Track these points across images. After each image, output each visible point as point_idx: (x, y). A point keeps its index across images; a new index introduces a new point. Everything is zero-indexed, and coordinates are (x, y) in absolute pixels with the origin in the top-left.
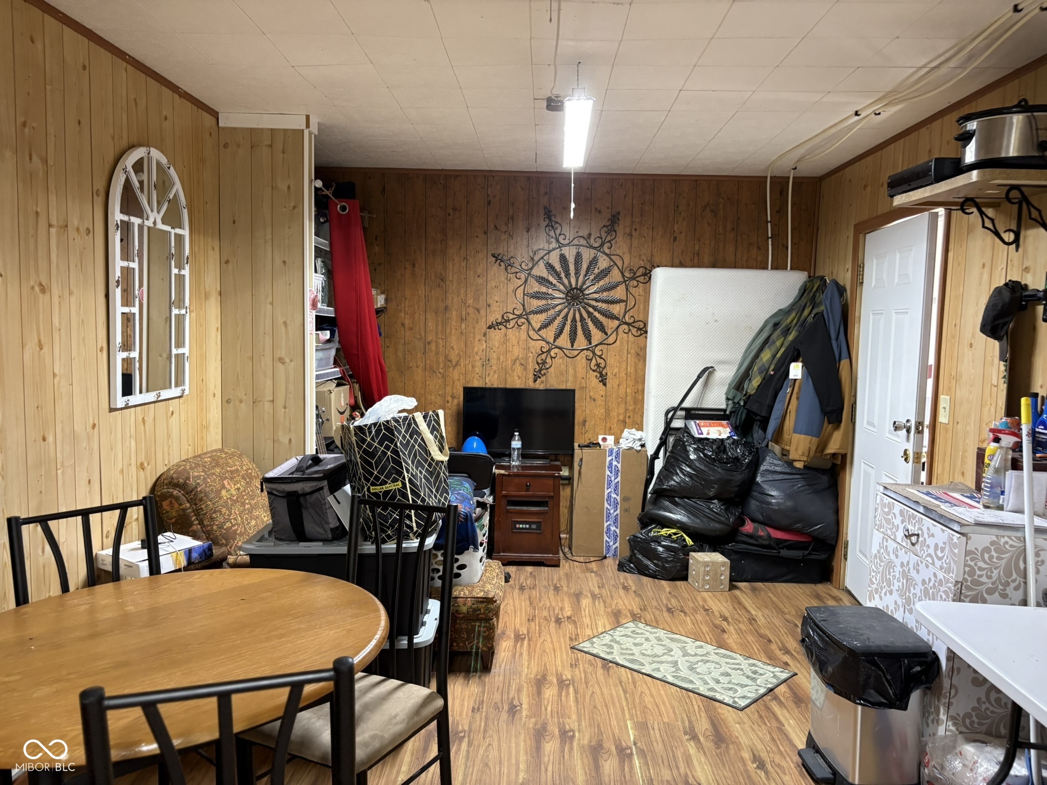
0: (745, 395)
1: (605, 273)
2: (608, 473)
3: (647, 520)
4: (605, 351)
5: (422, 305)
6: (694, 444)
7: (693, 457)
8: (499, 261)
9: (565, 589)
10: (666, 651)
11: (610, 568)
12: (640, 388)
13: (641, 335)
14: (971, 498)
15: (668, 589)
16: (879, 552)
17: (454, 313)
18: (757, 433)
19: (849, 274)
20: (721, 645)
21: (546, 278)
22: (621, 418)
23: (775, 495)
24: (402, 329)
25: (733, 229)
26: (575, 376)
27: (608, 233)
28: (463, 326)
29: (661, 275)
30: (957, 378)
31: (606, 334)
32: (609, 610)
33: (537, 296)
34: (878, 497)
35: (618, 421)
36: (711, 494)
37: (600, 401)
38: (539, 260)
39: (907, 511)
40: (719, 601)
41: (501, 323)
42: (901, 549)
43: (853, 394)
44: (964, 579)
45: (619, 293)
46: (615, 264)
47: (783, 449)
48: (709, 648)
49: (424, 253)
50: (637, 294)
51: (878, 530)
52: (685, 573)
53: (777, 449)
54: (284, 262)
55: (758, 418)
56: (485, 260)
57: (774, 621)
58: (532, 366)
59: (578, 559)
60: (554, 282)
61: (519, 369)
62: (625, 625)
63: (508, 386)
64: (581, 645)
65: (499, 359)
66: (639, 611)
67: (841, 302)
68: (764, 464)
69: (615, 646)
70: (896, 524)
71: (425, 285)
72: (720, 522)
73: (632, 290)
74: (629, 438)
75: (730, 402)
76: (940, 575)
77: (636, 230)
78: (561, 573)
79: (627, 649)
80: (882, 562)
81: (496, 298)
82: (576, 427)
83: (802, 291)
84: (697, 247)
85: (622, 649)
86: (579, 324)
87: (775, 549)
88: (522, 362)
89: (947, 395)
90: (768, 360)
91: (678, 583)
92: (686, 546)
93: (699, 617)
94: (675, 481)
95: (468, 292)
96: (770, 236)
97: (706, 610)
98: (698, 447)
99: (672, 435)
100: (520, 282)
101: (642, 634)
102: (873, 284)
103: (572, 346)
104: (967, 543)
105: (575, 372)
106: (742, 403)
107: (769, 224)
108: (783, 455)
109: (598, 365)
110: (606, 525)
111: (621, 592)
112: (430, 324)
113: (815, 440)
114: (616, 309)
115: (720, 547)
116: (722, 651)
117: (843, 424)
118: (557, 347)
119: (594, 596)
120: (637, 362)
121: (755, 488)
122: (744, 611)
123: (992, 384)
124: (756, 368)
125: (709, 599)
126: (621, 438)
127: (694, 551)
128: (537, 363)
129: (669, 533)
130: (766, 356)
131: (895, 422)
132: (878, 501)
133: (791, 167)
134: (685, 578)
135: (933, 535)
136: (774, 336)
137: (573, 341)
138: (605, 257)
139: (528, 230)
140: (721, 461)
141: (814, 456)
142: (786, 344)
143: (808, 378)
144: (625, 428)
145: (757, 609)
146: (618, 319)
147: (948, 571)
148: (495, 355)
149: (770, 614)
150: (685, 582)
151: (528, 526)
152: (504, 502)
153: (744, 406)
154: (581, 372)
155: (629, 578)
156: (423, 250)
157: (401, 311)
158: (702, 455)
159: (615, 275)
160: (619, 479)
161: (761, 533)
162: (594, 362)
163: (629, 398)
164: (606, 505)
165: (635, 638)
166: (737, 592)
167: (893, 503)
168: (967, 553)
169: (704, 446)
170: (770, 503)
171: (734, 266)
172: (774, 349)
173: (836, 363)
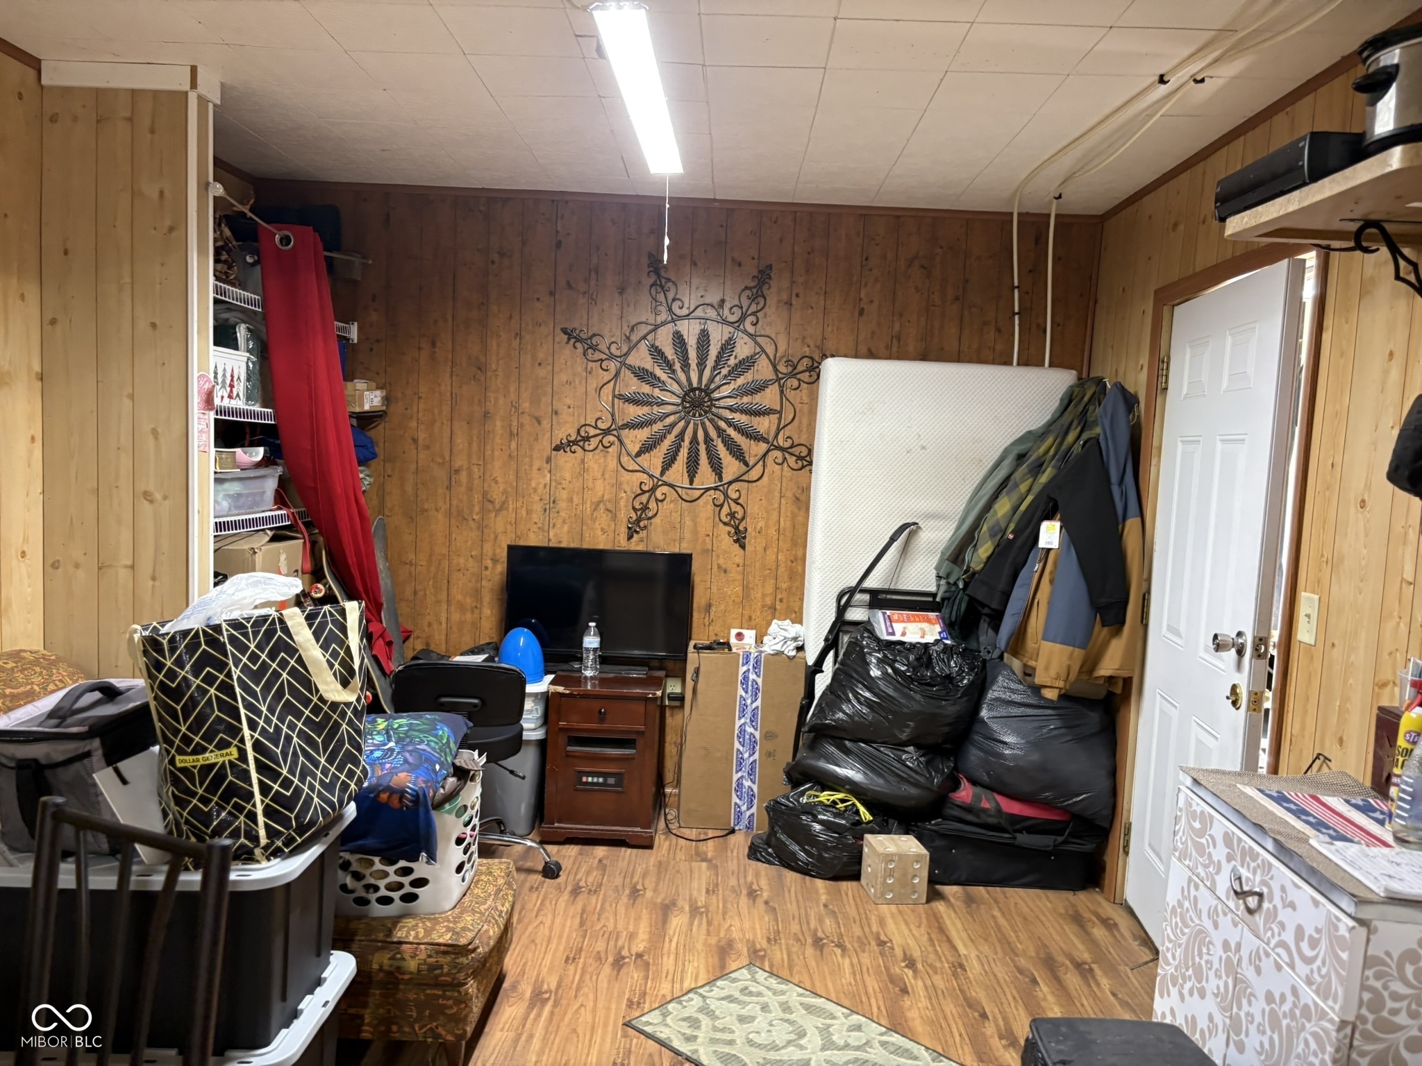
0: (966, 572)
1: (747, 364)
2: (741, 692)
3: (799, 776)
4: (743, 492)
5: (446, 409)
6: (878, 651)
7: (875, 672)
8: (573, 341)
9: (649, 894)
10: (793, 1037)
11: (735, 853)
12: (800, 554)
13: (803, 467)
14: (1366, 809)
15: (823, 898)
16: (1180, 905)
17: (498, 423)
18: (985, 635)
19: (1143, 377)
20: (897, 1025)
21: (650, 370)
22: (768, 601)
23: (1011, 741)
24: (413, 447)
25: (957, 299)
26: (695, 532)
27: (753, 299)
28: (514, 445)
29: (835, 370)
30: (1334, 564)
31: (746, 464)
32: (713, 941)
33: (635, 401)
34: (1182, 797)
35: (763, 606)
36: (903, 737)
37: (735, 574)
38: (639, 341)
39: (1240, 840)
40: (907, 924)
41: (575, 443)
42: (1225, 914)
43: (1145, 576)
44: (1359, 1017)
45: (769, 398)
46: (763, 351)
47: (1025, 666)
48: (874, 1030)
49: (450, 323)
50: (798, 400)
51: (1179, 859)
52: (856, 868)
53: (1016, 664)
54: (154, 325)
55: (986, 611)
56: (551, 338)
57: (996, 970)
58: (625, 514)
59: (686, 832)
60: (664, 377)
61: (603, 519)
62: (733, 975)
63: (585, 546)
64: (644, 1019)
65: (571, 500)
66: (764, 944)
67: (1129, 422)
68: (995, 688)
69: (705, 1022)
70: (1215, 859)
71: (452, 375)
72: (916, 784)
73: (790, 394)
74: (780, 636)
75: (943, 582)
76: (1309, 995)
77: (797, 295)
78: (652, 861)
79: (723, 1030)
80: (1187, 926)
81: (568, 401)
82: (695, 614)
83: (1066, 402)
84: (897, 327)
85: (715, 1029)
86: (702, 447)
87: (1008, 832)
88: (609, 506)
89: (1313, 592)
90: (1004, 516)
91: (845, 885)
92: (860, 822)
93: (866, 959)
94: (844, 713)
95: (522, 389)
96: (1017, 310)
97: (882, 944)
98: (885, 656)
99: (846, 632)
100: (607, 376)
101: (759, 994)
102: (1185, 391)
103: (691, 482)
104: (1368, 940)
105: (695, 525)
106: (961, 586)
107: (1016, 291)
108: (1026, 674)
109: (732, 515)
110: (736, 777)
111: (744, 900)
112: (459, 441)
113: (1079, 653)
114: (764, 425)
115: (916, 826)
116: (895, 1038)
117: (1127, 629)
118: (666, 484)
119: (695, 911)
120: (796, 510)
121: (977, 727)
122: (946, 946)
123: (1403, 580)
124: (985, 528)
125: (890, 921)
126: (766, 634)
127: (872, 832)
128: (634, 508)
129: (832, 798)
130: (1003, 507)
131: (1216, 637)
132: (1181, 804)
133: (1052, 195)
134: (856, 876)
135: (1292, 906)
136: (1017, 475)
137: (692, 475)
138: (746, 338)
139: (622, 291)
140: (922, 682)
141: (1077, 680)
142: (1037, 489)
143: (1069, 548)
144: (774, 618)
145: (969, 943)
146: (765, 440)
147: (1324, 992)
148: (564, 495)
149: (991, 956)
150: (854, 884)
151: (601, 780)
152: (562, 739)
153: (965, 589)
154: (705, 524)
155: (763, 873)
156: (450, 318)
157: (411, 417)
158: (890, 671)
159: (763, 370)
160: (758, 703)
161: (985, 804)
162: (725, 510)
163: (781, 570)
164: (737, 745)
165: (745, 1004)
166: (940, 906)
167: (1211, 817)
168: (1368, 962)
169: (895, 656)
170: (1002, 756)
171: (958, 358)
172: (1015, 497)
173: (1118, 525)
